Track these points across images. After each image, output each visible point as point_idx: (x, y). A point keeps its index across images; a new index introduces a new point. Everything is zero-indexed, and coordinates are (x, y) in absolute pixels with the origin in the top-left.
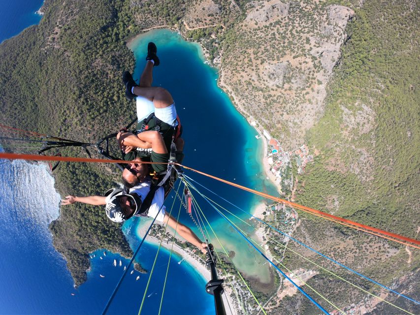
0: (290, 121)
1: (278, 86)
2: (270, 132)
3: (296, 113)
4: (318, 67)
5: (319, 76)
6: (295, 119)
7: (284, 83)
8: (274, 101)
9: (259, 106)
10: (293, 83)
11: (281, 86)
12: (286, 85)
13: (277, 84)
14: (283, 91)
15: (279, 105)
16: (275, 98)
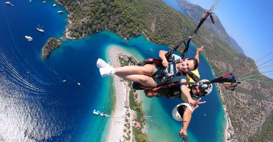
0: (244, 124)
1: (244, 103)
2: (232, 121)
3: (248, 122)
4: (263, 109)
5: (263, 113)
6: (246, 124)
7: (247, 104)
8: (240, 108)
9: (232, 104)
10: (251, 107)
11: (246, 104)
12: (247, 106)
13: (244, 102)
14: (245, 107)
15: (241, 111)
16: (241, 107)
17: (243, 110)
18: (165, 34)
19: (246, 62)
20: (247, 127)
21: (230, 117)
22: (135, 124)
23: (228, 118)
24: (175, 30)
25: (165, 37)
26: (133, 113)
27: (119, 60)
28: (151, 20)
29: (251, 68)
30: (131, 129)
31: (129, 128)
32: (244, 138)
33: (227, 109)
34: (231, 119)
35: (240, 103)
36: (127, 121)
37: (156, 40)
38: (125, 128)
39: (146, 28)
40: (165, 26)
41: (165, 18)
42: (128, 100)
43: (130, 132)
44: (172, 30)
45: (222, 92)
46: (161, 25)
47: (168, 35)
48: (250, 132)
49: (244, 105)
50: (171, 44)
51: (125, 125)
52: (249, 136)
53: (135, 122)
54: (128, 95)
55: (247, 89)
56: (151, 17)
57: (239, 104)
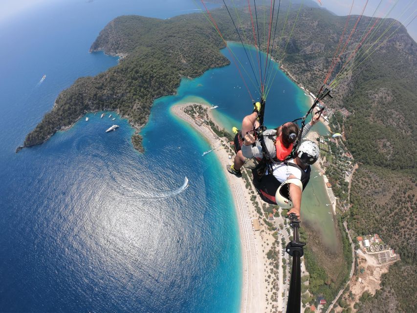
2: (315, 94)
9: (307, 78)
12: (325, 70)
13: (319, 68)
14: (323, 72)
15: (321, 80)
16: (318, 76)
17: (322, 77)
18: (200, 60)
19: (304, 18)
20: (335, 91)
21: (311, 92)
22: (231, 144)
23: (310, 94)
24: (205, 49)
25: (201, 63)
26: (224, 139)
27: (186, 114)
28: (178, 58)
29: (313, 23)
30: (230, 148)
31: (228, 149)
32: (336, 103)
33: (304, 86)
34: (313, 93)
35: (315, 72)
36: (224, 145)
37: (196, 73)
38: (226, 150)
39: (180, 69)
40: (194, 53)
41: (188, 45)
42: (215, 134)
43: (231, 150)
44: (202, 51)
45: (290, 73)
46: (190, 55)
47: (202, 59)
48: (340, 94)
49: (321, 72)
50: (211, 65)
51: (225, 148)
52: (341, 98)
53: (229, 143)
54: (212, 130)
55: (319, 51)
56: (176, 55)
57: (315, 74)
